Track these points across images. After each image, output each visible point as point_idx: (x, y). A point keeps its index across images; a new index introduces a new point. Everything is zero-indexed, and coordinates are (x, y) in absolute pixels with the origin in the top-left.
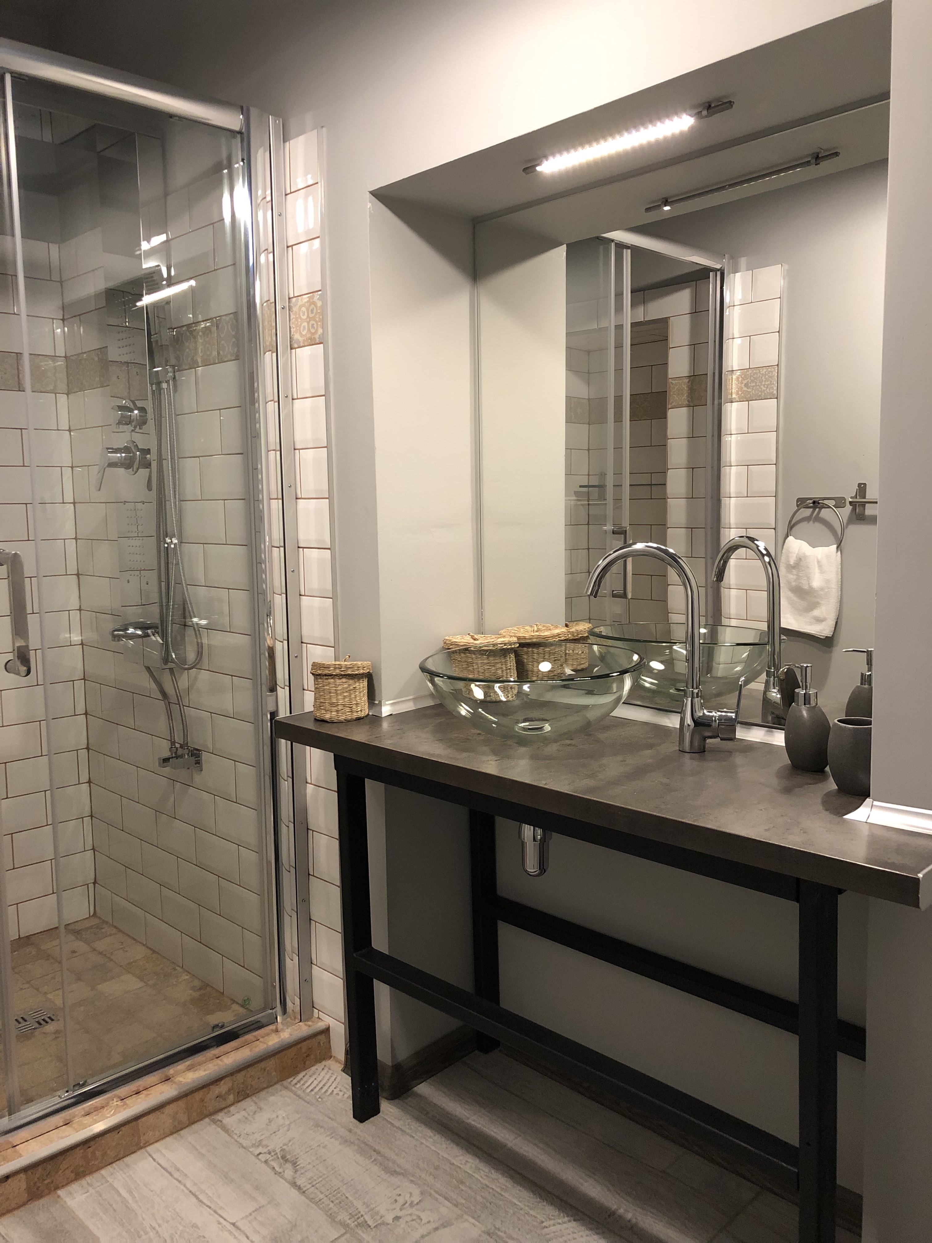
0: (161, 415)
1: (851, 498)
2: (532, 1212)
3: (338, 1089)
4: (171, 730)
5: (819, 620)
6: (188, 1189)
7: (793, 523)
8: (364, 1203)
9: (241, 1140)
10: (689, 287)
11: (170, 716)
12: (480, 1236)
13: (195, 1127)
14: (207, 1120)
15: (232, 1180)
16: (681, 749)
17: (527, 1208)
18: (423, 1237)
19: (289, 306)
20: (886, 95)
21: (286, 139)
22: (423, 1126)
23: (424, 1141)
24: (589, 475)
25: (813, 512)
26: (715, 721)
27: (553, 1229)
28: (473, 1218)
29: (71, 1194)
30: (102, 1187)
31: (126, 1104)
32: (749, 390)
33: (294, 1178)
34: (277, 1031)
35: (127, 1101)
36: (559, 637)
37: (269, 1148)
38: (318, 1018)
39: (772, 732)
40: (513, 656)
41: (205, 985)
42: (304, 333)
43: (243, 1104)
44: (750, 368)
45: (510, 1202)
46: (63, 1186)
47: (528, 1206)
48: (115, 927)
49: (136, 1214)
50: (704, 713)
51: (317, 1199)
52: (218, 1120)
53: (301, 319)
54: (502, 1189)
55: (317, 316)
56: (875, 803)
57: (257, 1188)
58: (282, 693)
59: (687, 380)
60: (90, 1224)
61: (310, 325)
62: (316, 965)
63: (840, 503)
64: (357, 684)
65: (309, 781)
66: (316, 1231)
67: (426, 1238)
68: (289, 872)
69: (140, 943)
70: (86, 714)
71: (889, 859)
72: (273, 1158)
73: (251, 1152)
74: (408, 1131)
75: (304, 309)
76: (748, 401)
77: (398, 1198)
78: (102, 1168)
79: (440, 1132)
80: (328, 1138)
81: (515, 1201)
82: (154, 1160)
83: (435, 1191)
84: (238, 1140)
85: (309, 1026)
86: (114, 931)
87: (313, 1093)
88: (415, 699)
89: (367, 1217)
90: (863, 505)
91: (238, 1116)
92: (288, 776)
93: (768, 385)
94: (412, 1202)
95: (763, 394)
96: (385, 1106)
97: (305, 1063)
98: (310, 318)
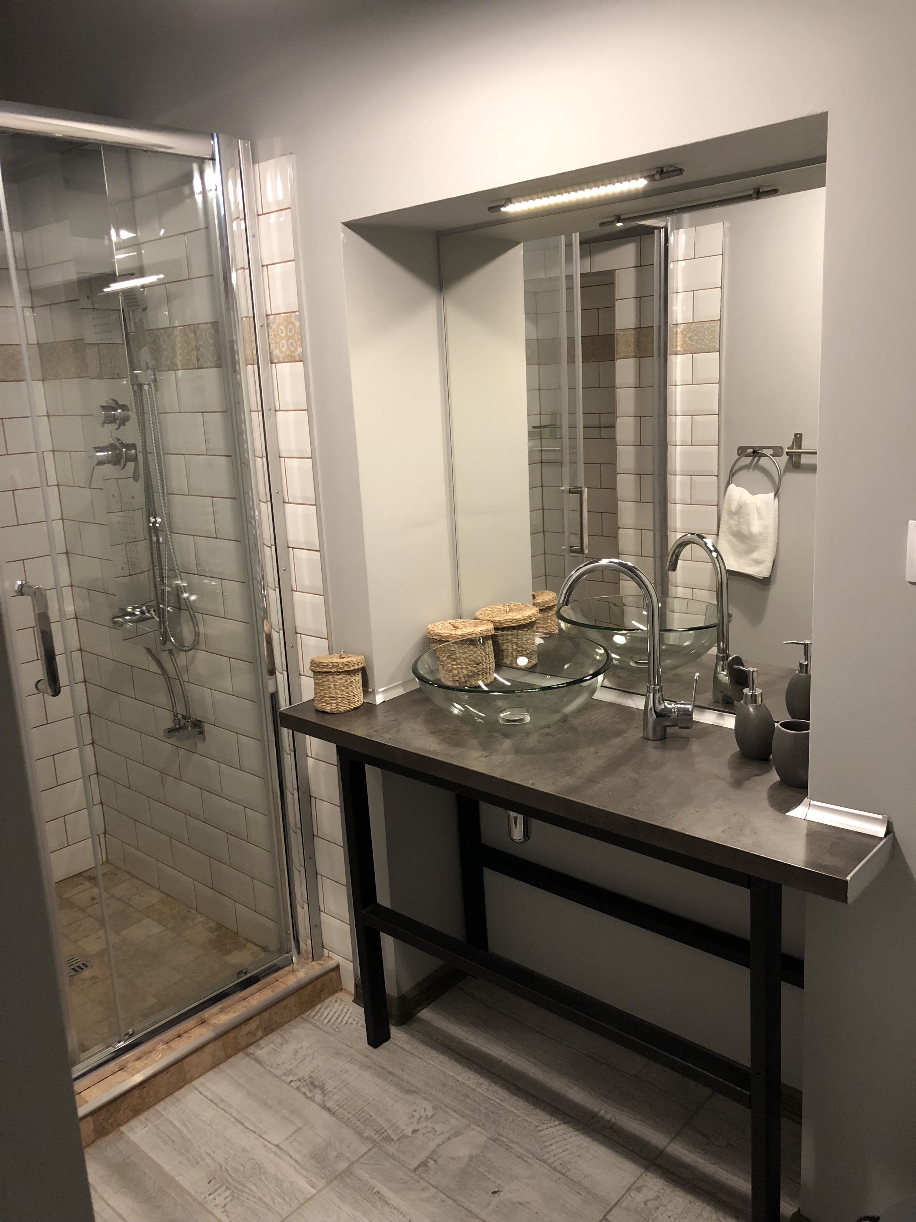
0: (143, 410)
1: (789, 448)
2: (528, 1119)
3: (351, 1019)
4: (174, 704)
5: (758, 562)
6: (234, 1117)
7: (734, 471)
8: (386, 1120)
9: (272, 1070)
10: (633, 241)
11: (171, 691)
12: (486, 1142)
13: (232, 1060)
14: (241, 1054)
15: (271, 1107)
16: (645, 736)
17: (523, 1115)
18: (438, 1146)
19: (267, 323)
20: (823, 159)
21: (255, 161)
22: (429, 1048)
23: (431, 1062)
24: (540, 414)
25: (752, 461)
26: (674, 712)
27: (546, 1132)
28: (479, 1126)
29: (133, 1129)
30: (158, 1121)
31: (170, 1047)
32: (693, 343)
33: (324, 1101)
34: (293, 971)
35: (173, 1044)
36: (531, 619)
37: (299, 1076)
38: (328, 956)
39: (722, 715)
40: (490, 642)
41: (220, 927)
42: (284, 350)
43: (271, 1037)
44: (693, 322)
45: (510, 1111)
46: (125, 1123)
47: (524, 1113)
48: (128, 873)
49: (192, 1143)
50: (665, 706)
51: (346, 1119)
52: (251, 1054)
53: (280, 337)
54: (501, 1100)
55: (296, 335)
56: (813, 802)
57: (293, 1112)
58: (281, 677)
59: (635, 332)
60: (153, 1155)
61: (289, 344)
62: (324, 912)
63: (777, 452)
64: (354, 678)
65: (309, 755)
66: (348, 1147)
67: (442, 1147)
68: (296, 833)
69: (155, 888)
70: (85, 681)
71: (823, 860)
72: (302, 1085)
73: (283, 1081)
74: (417, 1053)
75: (282, 327)
76: (692, 354)
77: (414, 1113)
78: (156, 1103)
79: (443, 1053)
80: (348, 1064)
81: (512, 1109)
82: (200, 1093)
83: (445, 1106)
84: (271, 1070)
85: (322, 965)
86: (128, 877)
87: (330, 1024)
88: (403, 684)
89: (389, 1132)
90: (799, 455)
91: (267, 1049)
92: (290, 750)
93: (711, 339)
94: (427, 1116)
95: (706, 348)
96: (394, 1031)
97: (320, 998)
98: (288, 336)
